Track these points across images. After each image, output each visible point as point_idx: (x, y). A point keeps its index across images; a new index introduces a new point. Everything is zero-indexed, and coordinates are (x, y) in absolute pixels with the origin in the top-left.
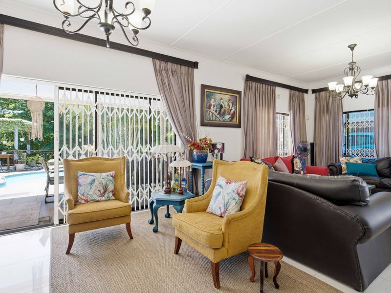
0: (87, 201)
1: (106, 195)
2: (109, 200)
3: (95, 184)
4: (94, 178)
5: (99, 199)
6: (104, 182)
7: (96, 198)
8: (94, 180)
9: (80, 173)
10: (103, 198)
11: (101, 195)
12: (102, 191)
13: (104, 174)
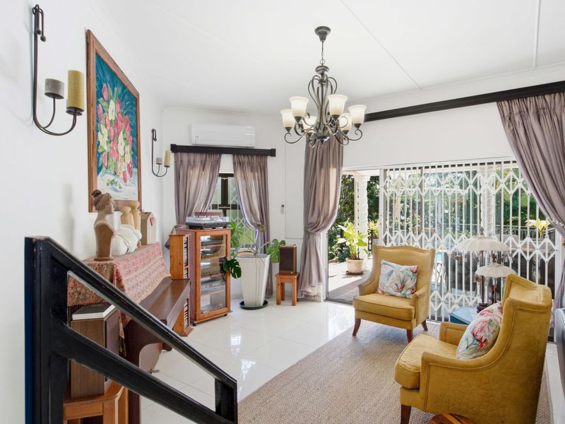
0: (383, 293)
1: (403, 292)
2: (405, 298)
3: (392, 277)
4: (392, 269)
5: (394, 293)
6: (402, 276)
7: (392, 291)
8: (392, 271)
9: (383, 261)
10: (399, 294)
11: (398, 289)
12: (400, 286)
13: (404, 267)
